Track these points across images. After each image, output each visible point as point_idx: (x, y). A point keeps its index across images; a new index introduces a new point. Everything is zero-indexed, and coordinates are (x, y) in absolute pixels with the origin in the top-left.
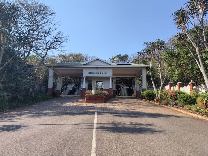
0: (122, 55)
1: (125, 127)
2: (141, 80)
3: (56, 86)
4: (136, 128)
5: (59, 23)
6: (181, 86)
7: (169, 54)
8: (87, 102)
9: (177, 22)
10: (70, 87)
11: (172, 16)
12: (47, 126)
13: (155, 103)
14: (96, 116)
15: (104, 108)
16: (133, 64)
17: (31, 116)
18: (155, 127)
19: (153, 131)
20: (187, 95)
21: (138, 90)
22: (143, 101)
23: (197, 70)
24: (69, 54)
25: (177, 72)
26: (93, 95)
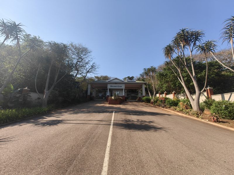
0: (130, 77)
1: (134, 124)
2: (142, 91)
3: (92, 94)
4: (143, 125)
5: (94, 58)
6: (167, 94)
7: (160, 74)
8: (109, 104)
9: (166, 54)
10: (100, 95)
11: (163, 50)
12: (79, 122)
13: (151, 105)
14: (114, 113)
15: (119, 108)
16: (137, 81)
17: (73, 113)
18: (156, 124)
19: (156, 129)
20: (172, 100)
21: (140, 96)
22: (143, 103)
23: (179, 84)
24: (100, 76)
25: (165, 86)
26: (113, 100)
